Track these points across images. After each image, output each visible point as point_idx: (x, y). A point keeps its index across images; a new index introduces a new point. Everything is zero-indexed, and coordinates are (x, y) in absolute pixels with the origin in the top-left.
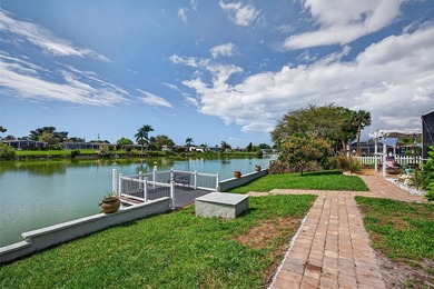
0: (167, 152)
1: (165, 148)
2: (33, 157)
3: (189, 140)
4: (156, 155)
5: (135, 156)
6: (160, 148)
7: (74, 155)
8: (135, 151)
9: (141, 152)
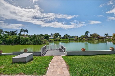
0: (96, 39)
1: (95, 38)
2: (63, 40)
3: (106, 34)
4: (91, 40)
5: (84, 40)
6: (93, 38)
7: (69, 40)
8: (84, 39)
9: (86, 39)
